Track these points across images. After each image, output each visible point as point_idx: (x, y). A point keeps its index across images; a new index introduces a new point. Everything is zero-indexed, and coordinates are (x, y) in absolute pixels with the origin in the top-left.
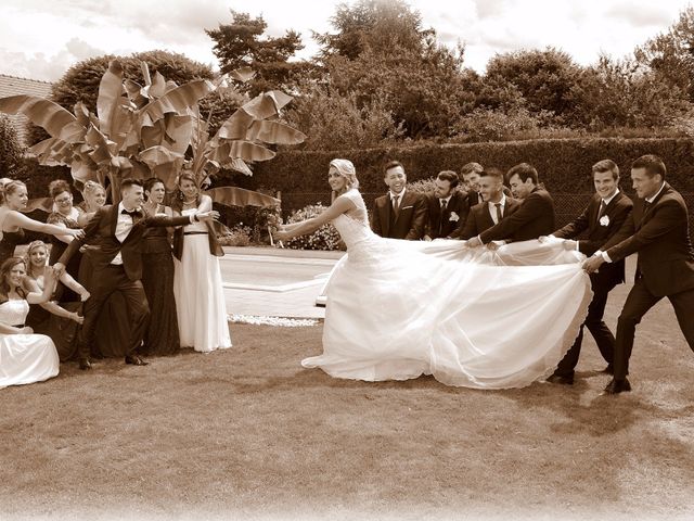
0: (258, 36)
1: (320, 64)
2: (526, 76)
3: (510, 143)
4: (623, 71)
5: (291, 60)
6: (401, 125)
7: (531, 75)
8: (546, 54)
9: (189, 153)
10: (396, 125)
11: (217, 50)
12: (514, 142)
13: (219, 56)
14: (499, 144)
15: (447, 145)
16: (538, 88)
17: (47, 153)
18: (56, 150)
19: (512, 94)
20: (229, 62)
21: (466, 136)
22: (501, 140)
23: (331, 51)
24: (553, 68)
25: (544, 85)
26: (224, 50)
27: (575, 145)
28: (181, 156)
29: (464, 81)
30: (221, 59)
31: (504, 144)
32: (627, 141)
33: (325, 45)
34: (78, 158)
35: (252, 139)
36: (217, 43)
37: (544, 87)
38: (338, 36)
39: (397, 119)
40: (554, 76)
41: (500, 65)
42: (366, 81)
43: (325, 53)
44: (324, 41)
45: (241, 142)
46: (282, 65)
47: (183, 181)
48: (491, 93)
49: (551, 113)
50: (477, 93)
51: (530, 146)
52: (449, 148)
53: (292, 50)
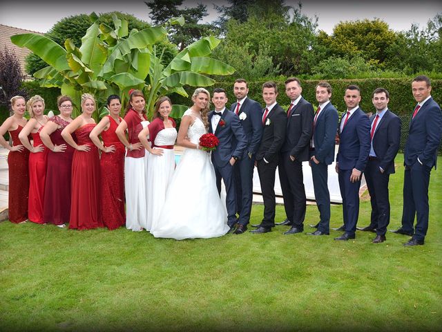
0: (178, 6)
1: (218, 26)
2: (359, 36)
3: (353, 80)
4: (426, 35)
5: (200, 22)
6: (278, 66)
7: (363, 35)
8: (373, 22)
9: (148, 80)
10: (275, 66)
11: (152, 15)
12: (356, 80)
13: (153, 19)
14: (346, 80)
15: (310, 81)
16: (367, 44)
17: (45, 78)
18: (51, 75)
19: (350, 48)
20: (159, 23)
21: (323, 75)
22: (347, 78)
23: (226, 17)
24: (378, 32)
25: (372, 43)
26: (156, 15)
27: (398, 83)
28: (143, 81)
29: (319, 38)
30: (154, 21)
31: (349, 81)
32: (434, 81)
33: (221, 14)
34: (67, 81)
35: (195, 71)
36: (152, 10)
37: (372, 44)
38: (231, 8)
39: (275, 62)
40: (378, 37)
41: (342, 29)
42: (252, 36)
43: (222, 19)
44: (221, 11)
45: (188, 73)
46: (194, 26)
47: (134, 98)
48: (337, 47)
49: (377, 61)
50: (328, 47)
51: (367, 83)
52: (312, 83)
53: (200, 16)
